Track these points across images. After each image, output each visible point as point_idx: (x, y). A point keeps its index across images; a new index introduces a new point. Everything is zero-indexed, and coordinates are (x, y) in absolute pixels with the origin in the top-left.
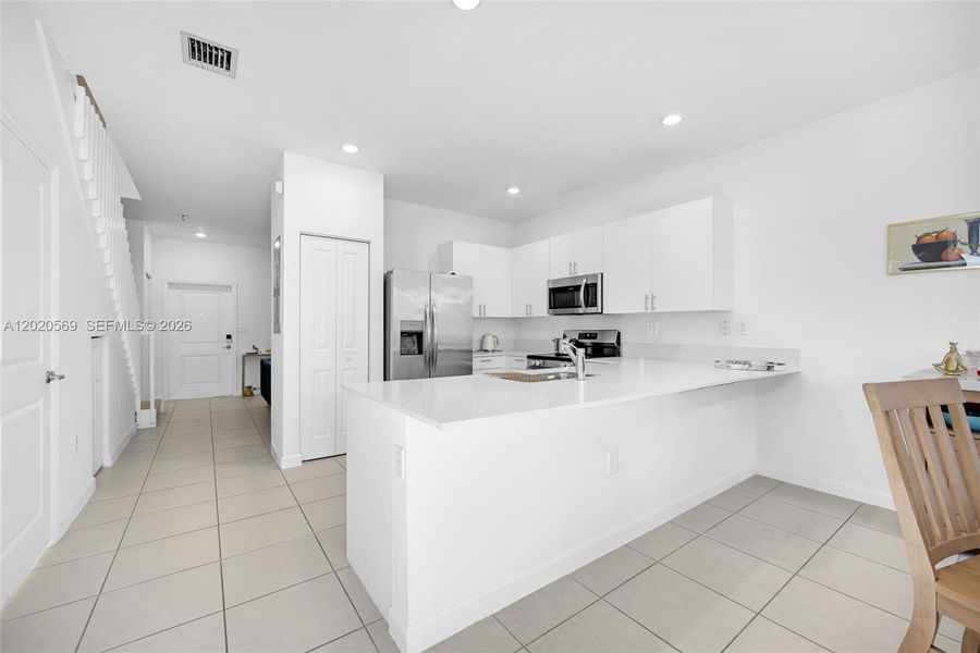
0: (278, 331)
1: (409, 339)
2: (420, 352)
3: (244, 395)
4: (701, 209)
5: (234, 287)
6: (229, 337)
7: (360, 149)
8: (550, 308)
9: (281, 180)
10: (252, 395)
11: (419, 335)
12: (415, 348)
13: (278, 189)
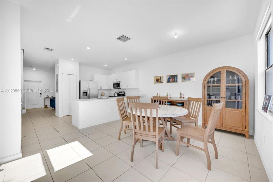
0: (57, 91)
1: (84, 93)
2: (87, 96)
3: (45, 107)
4: (133, 72)
5: (42, 81)
6: (41, 93)
7: (74, 59)
8: (114, 87)
9: (58, 64)
10: (47, 107)
11: (87, 93)
12: (86, 95)
13: (58, 66)
